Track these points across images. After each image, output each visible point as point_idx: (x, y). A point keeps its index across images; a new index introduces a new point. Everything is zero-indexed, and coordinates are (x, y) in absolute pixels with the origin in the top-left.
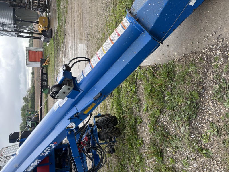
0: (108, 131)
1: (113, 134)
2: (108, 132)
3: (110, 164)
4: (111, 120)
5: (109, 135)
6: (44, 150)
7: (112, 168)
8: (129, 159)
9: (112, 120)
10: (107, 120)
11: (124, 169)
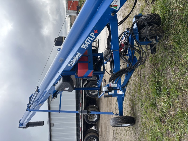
0: (151, 28)
1: (157, 31)
2: (150, 30)
3: (142, 76)
4: (155, 17)
5: (152, 32)
6: (85, 40)
7: (144, 78)
8: (171, 61)
9: (157, 18)
10: (151, 17)
11: (162, 74)
